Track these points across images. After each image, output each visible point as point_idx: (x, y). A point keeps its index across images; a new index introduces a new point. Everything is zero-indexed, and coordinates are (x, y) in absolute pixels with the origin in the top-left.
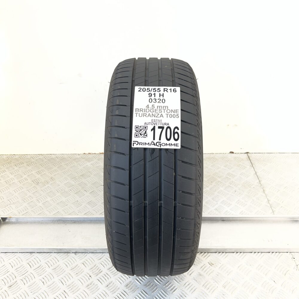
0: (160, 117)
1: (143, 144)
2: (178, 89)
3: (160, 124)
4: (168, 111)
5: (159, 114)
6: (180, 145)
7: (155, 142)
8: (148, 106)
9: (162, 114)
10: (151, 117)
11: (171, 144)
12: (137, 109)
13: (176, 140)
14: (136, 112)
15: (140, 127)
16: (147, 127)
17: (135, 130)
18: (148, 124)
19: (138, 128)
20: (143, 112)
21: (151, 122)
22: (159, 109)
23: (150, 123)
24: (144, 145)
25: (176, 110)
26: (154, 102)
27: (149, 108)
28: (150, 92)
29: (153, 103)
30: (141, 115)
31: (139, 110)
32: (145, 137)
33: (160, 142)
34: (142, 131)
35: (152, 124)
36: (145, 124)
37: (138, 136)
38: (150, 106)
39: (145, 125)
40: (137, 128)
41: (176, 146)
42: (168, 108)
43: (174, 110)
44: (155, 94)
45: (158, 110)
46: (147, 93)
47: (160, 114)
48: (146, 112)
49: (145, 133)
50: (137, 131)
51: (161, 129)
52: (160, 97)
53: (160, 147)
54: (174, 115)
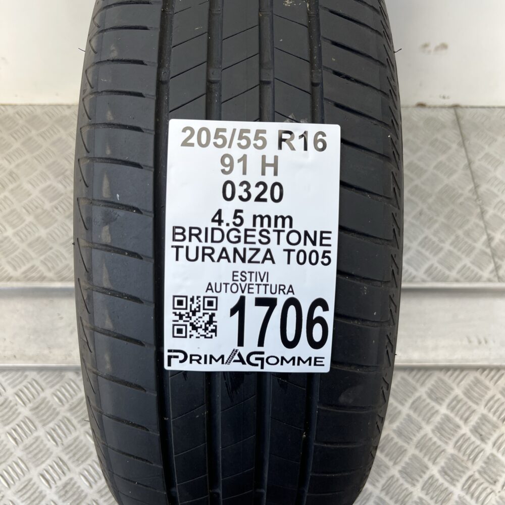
0: (263, 262)
1: (202, 361)
2: (333, 132)
3: (262, 288)
4: (294, 238)
5: (258, 250)
6: (327, 362)
7: (244, 351)
8: (218, 218)
9: (269, 251)
10: (229, 261)
11: (299, 359)
12: (178, 231)
13: (316, 345)
14: (174, 240)
15: (192, 300)
16: (214, 300)
17: (176, 314)
18: (218, 289)
19: (184, 306)
20: (200, 241)
21: (231, 282)
22: (258, 228)
23: (226, 284)
24: (205, 363)
25: (322, 233)
26: (241, 198)
27: (223, 226)
28: (225, 150)
29: (236, 204)
30: (192, 255)
31: (187, 234)
32: (209, 335)
33: (262, 353)
34: (198, 314)
35: (234, 288)
36: (209, 287)
37: (184, 335)
38: (228, 217)
39: (210, 293)
40: (180, 303)
41: (315, 364)
42: (291, 226)
43: (315, 232)
44: (244, 159)
45: (257, 233)
46: (214, 154)
47: (263, 249)
48: (213, 241)
49: (210, 322)
50: (181, 316)
51: (266, 308)
52: (263, 173)
53: (262, 367)
54: (314, 255)
